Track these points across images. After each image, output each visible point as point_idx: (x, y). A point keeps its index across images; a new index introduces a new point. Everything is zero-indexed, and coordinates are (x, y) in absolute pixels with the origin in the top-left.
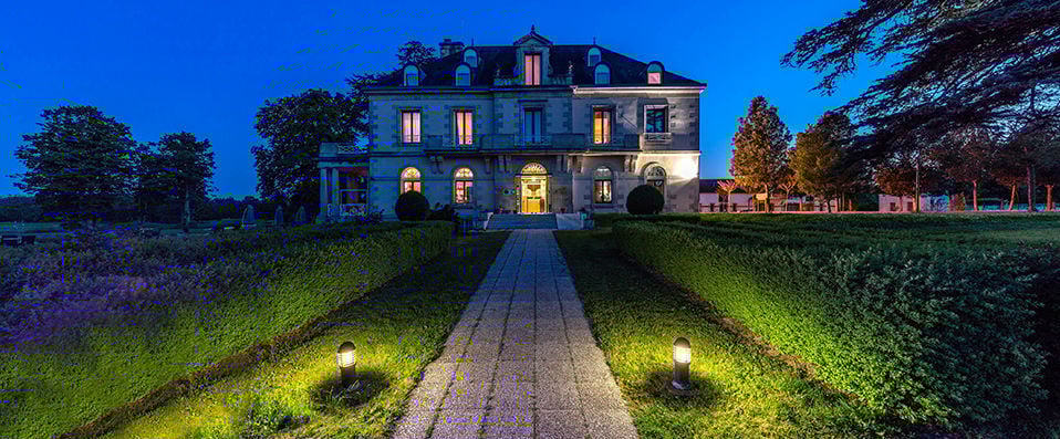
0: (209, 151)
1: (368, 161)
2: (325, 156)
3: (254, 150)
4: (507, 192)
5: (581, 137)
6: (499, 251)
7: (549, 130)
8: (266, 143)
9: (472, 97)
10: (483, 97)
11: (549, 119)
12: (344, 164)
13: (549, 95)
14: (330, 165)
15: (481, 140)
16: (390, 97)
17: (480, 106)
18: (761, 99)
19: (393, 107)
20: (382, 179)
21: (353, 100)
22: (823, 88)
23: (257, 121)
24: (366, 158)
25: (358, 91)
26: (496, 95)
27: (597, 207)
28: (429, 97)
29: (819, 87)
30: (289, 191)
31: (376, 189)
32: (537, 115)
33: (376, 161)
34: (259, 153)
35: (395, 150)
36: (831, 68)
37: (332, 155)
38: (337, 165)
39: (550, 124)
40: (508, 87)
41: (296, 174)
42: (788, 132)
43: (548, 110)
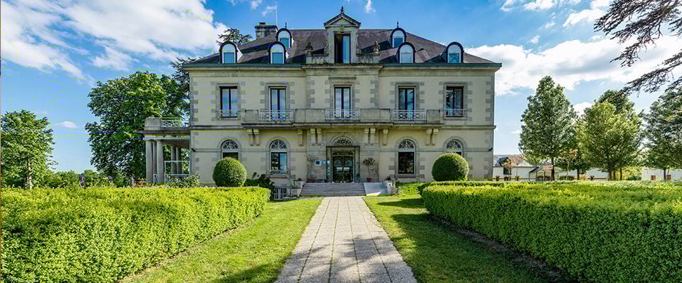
0: (47, 128)
1: (189, 134)
2: (150, 129)
3: (88, 127)
4: (318, 163)
5: (387, 112)
6: (313, 214)
7: (357, 105)
8: (98, 120)
9: (285, 74)
10: (295, 74)
11: (357, 96)
12: (168, 137)
13: (357, 73)
14: (154, 137)
15: (294, 114)
16: (209, 74)
17: (293, 83)
18: (549, 79)
19: (212, 83)
20: (203, 151)
21: (178, 82)
22: (624, 59)
23: (89, 100)
24: (187, 131)
25: (182, 74)
26: (308, 72)
27: (400, 177)
28: (245, 74)
29: (620, 58)
30: (121, 165)
31: (197, 160)
32: (346, 92)
33: (197, 134)
34: (92, 128)
35: (214, 123)
36: (633, 39)
37: (157, 129)
38: (161, 137)
39: (358, 100)
40: (320, 65)
41: (127, 148)
42: (573, 110)
43: (357, 87)
